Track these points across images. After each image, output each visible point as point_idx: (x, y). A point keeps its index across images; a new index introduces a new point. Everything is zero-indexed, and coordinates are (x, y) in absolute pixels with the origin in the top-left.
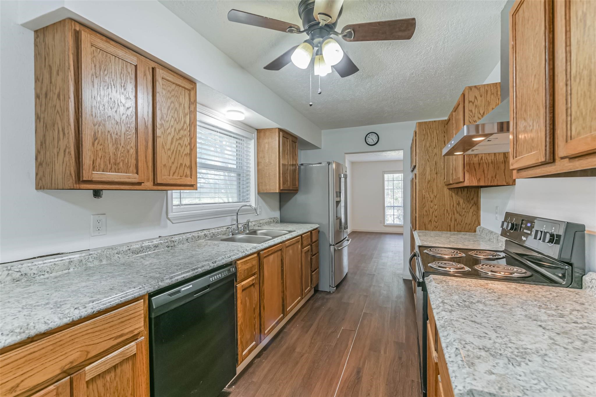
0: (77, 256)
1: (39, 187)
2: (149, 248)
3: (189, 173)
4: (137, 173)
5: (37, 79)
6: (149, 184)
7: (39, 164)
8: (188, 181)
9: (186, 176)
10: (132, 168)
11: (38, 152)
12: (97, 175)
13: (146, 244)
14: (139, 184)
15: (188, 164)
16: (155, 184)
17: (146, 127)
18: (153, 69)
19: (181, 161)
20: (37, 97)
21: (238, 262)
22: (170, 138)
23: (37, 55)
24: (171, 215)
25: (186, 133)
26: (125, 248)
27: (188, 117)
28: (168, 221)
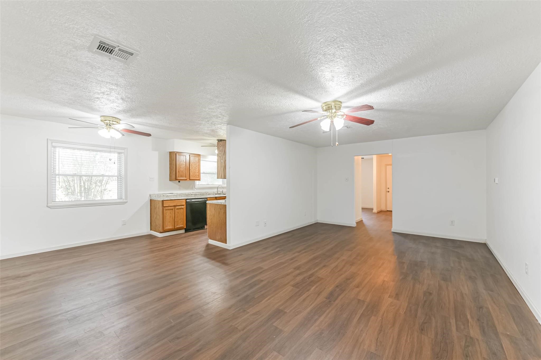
0: (175, 194)
1: (170, 180)
2: (190, 194)
3: (198, 177)
4: (186, 177)
5: (170, 161)
6: (189, 179)
7: (170, 176)
8: (198, 179)
9: (197, 178)
10: (185, 177)
11: (170, 174)
12: (179, 178)
13: (189, 194)
14: (186, 180)
15: (198, 174)
16: (190, 180)
17: (188, 168)
18: (190, 155)
19: (196, 174)
20: (170, 164)
21: (208, 198)
22: (193, 169)
23: (170, 157)
24: (196, 187)
25: (198, 167)
26: (184, 194)
27: (198, 163)
28: (195, 189)
